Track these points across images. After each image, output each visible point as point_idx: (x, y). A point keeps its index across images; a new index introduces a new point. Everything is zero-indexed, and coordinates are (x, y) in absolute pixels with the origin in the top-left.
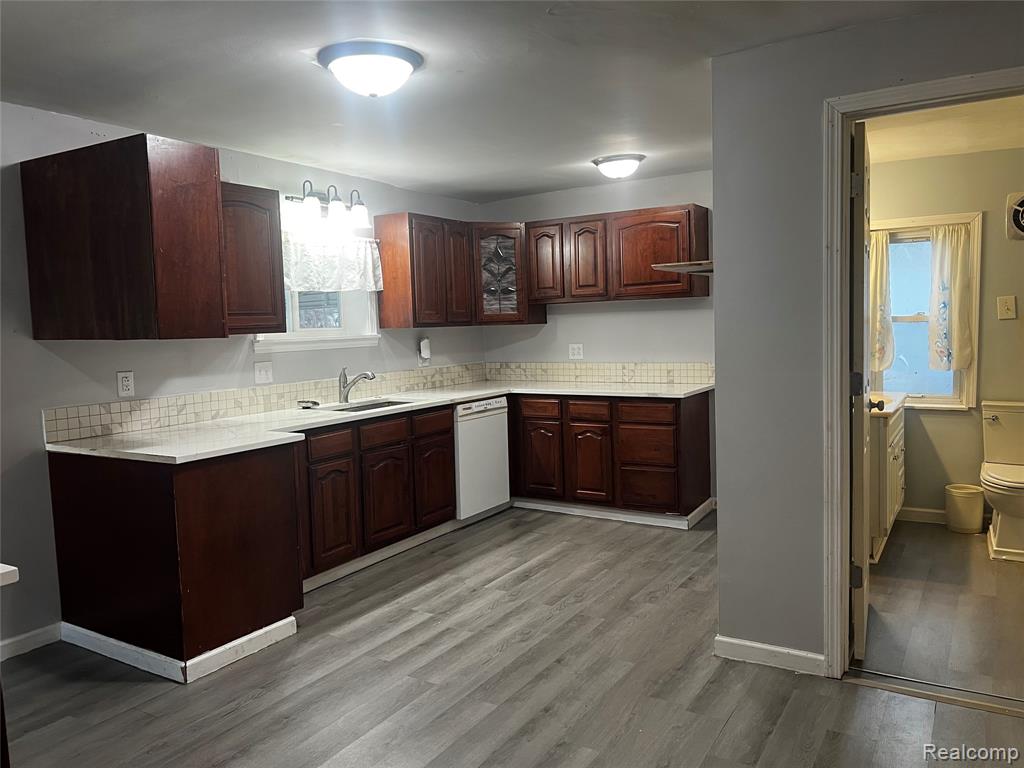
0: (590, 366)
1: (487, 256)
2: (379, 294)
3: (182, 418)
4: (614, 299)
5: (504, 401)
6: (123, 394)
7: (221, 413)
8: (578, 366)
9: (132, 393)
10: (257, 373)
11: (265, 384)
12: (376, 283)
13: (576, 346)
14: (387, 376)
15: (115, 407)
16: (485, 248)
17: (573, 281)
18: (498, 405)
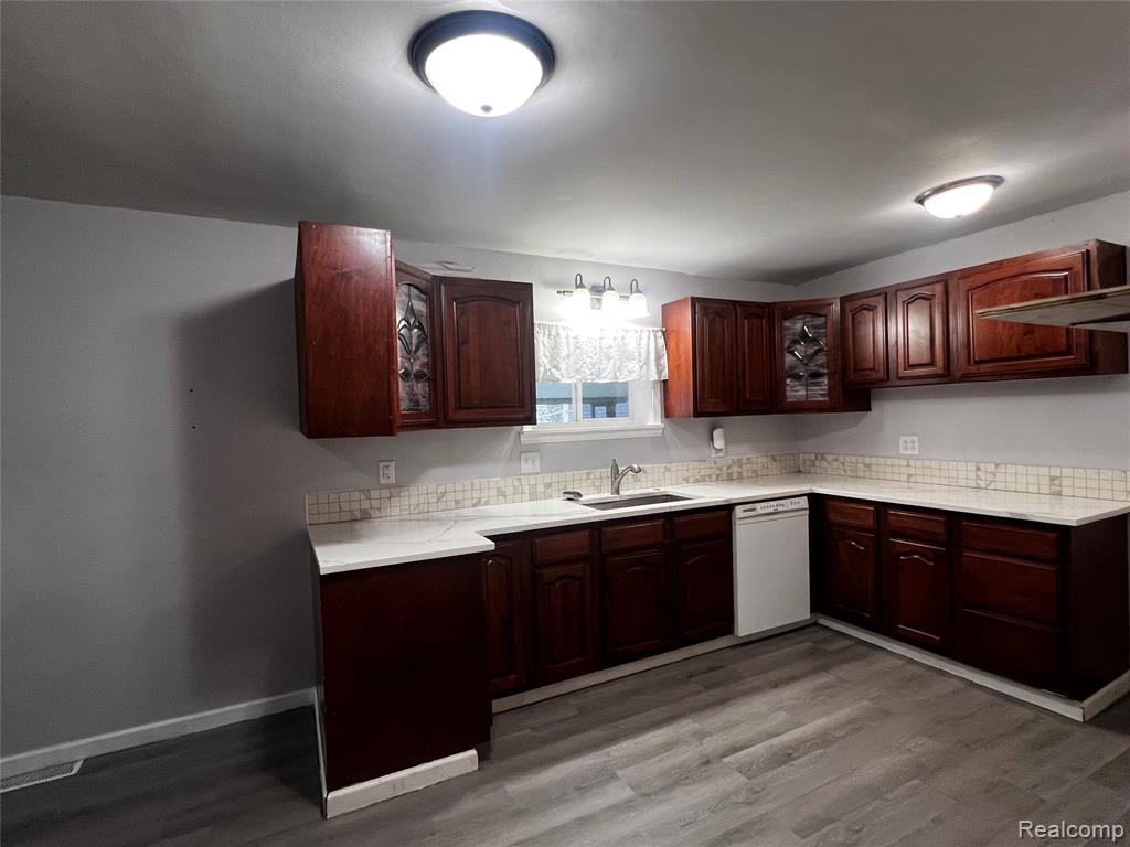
0: (927, 463)
1: (792, 337)
2: (665, 382)
3: (442, 505)
4: (960, 381)
5: (804, 502)
6: (383, 481)
7: (483, 501)
8: (912, 464)
9: (392, 480)
10: (523, 463)
11: (530, 474)
12: (659, 372)
13: (909, 439)
14: (673, 467)
15: (374, 494)
16: (788, 328)
17: (901, 360)
18: (796, 507)
